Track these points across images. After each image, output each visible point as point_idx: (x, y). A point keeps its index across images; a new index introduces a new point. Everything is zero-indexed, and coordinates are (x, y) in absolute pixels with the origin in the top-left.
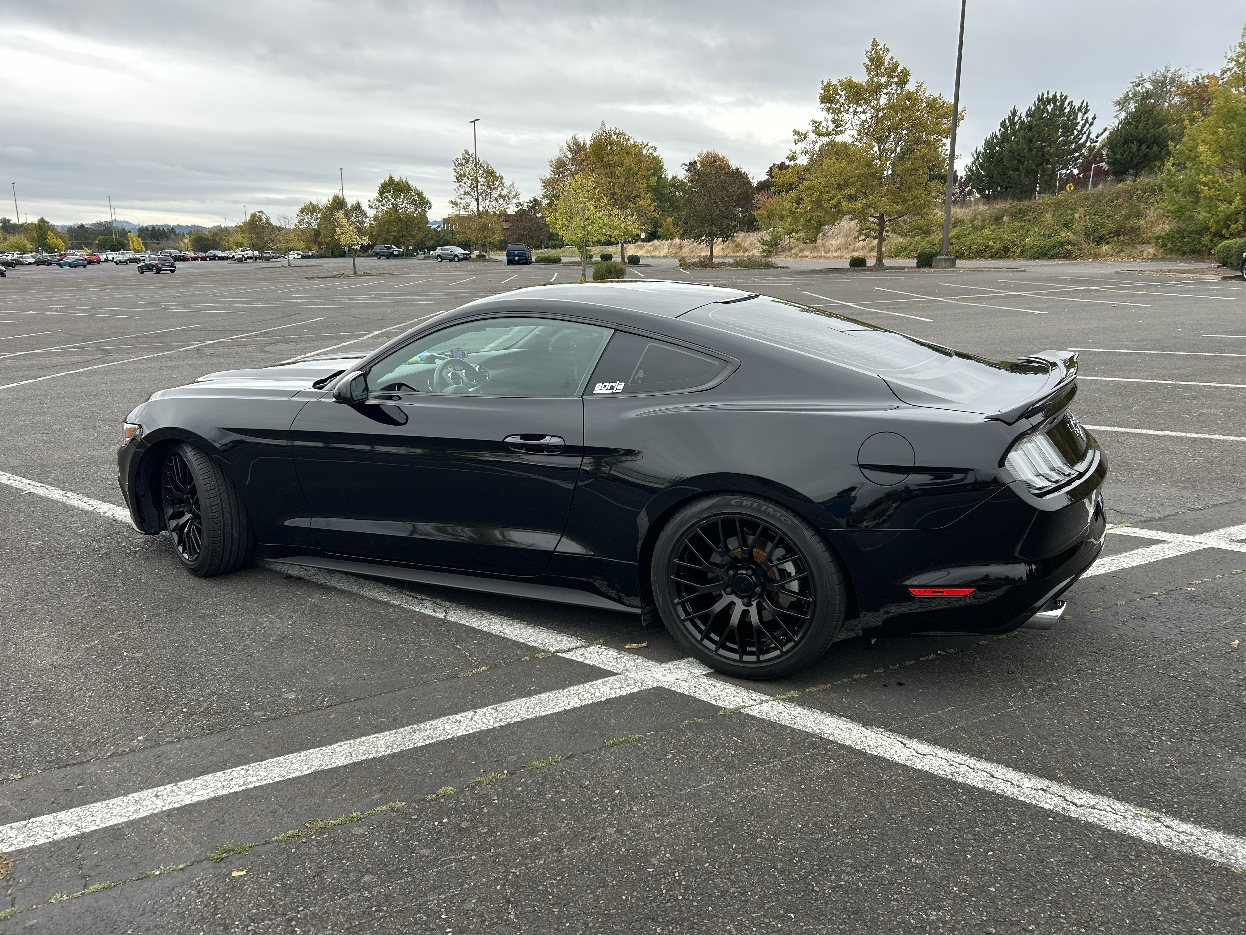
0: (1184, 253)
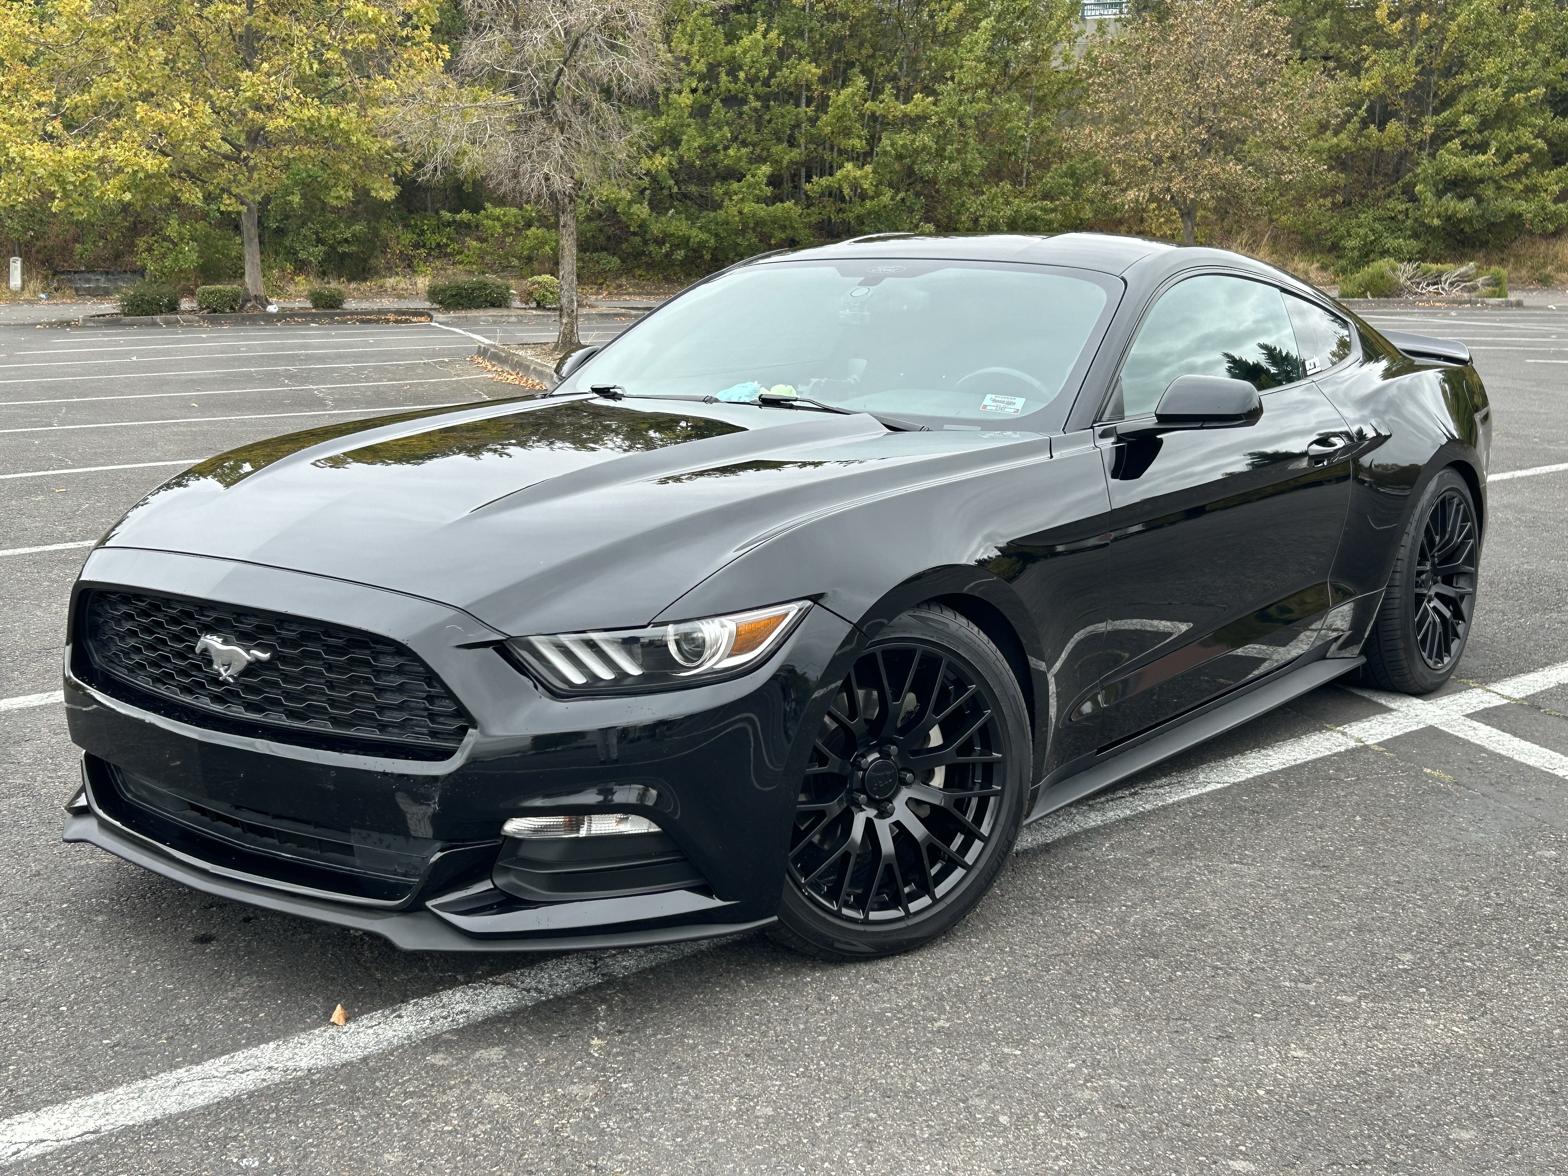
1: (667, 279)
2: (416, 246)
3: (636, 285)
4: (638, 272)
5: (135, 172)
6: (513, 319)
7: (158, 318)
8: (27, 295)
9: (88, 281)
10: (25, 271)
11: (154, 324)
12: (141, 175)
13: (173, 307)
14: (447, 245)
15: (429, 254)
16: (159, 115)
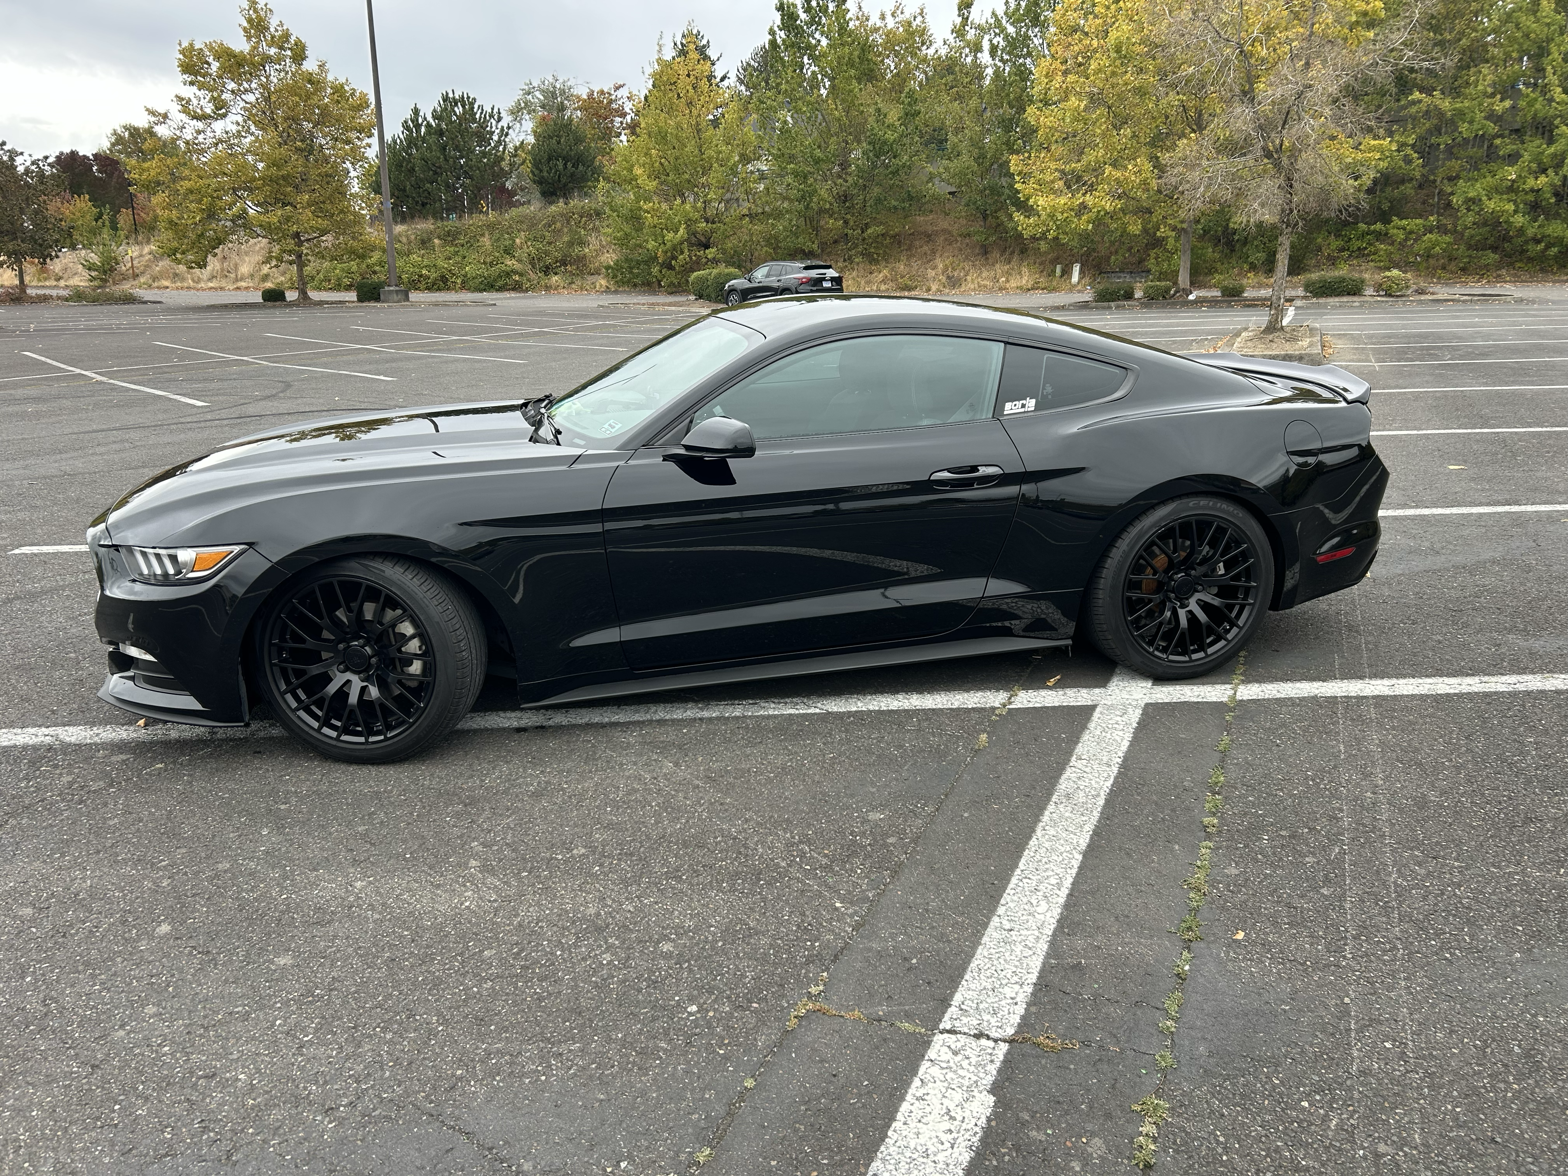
0: (635, 285)
1: (1542, 270)
2: (1342, 250)
3: (1515, 275)
4: (1518, 265)
5: (1099, 212)
6: (1357, 304)
7: (1112, 304)
8: (1079, 287)
9: (1119, 278)
10: (1081, 272)
11: (1110, 308)
12: (1102, 213)
13: (1129, 296)
14: (1366, 248)
15: (1350, 256)
16: (1118, 174)
